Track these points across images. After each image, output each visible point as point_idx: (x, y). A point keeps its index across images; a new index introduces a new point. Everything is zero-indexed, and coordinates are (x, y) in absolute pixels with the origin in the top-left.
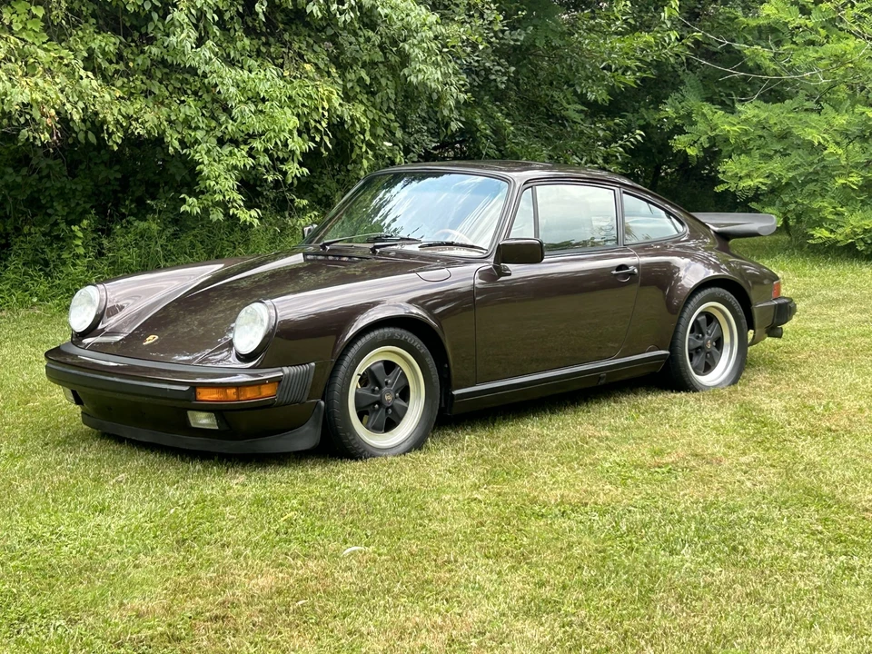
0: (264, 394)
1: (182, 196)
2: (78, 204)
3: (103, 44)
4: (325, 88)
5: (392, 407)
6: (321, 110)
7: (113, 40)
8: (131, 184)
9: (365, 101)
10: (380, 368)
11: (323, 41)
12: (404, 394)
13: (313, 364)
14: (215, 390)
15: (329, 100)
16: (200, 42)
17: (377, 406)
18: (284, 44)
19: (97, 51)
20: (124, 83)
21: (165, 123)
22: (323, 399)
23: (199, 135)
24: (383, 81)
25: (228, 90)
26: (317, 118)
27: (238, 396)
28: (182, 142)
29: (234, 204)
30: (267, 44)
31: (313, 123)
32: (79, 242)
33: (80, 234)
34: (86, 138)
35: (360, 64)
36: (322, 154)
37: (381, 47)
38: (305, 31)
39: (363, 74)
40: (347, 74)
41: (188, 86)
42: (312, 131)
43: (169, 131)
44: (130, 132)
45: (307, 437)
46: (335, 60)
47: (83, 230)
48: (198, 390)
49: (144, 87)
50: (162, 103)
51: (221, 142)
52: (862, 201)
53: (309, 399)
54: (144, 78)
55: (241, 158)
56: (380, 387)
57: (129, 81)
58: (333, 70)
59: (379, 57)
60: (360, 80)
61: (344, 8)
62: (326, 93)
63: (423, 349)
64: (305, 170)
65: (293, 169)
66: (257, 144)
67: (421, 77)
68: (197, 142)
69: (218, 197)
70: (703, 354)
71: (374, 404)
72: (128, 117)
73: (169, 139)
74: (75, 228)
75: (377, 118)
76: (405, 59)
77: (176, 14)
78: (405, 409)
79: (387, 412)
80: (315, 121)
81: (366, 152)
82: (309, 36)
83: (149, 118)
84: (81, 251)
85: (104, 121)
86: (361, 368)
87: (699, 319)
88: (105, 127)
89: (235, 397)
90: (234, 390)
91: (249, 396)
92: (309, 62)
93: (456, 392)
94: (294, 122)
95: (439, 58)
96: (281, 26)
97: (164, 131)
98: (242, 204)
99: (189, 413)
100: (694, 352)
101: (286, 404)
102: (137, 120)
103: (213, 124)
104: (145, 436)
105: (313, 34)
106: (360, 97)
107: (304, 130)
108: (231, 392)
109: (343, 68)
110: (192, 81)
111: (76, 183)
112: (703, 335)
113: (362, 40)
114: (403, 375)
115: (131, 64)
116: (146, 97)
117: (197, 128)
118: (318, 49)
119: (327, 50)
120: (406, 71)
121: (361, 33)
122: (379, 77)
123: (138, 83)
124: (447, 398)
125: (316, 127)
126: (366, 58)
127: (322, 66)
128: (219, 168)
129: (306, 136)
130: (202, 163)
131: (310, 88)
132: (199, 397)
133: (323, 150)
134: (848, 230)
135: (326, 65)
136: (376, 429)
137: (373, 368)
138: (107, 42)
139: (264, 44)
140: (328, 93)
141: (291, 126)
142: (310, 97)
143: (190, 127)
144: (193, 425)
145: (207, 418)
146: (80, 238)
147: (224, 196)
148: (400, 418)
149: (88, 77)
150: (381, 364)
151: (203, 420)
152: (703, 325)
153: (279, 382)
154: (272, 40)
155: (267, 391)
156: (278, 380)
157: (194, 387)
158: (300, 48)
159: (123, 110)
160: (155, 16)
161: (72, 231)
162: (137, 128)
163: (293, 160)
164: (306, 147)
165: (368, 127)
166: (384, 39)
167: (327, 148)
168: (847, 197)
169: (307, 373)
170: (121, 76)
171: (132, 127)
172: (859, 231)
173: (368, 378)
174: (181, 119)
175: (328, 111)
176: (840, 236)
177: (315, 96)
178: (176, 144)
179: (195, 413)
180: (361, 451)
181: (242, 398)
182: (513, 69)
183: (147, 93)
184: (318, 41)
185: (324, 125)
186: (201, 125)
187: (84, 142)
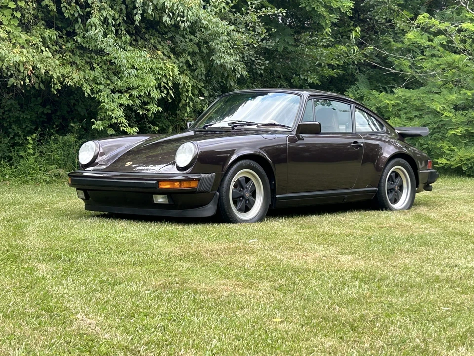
0: (192, 186)
1: (93, 120)
2: (27, 126)
3: (51, 35)
4: (169, 65)
5: (248, 200)
6: (168, 76)
7: (56, 32)
8: (54, 117)
9: (188, 74)
10: (243, 180)
11: (166, 39)
12: (254, 194)
13: (214, 173)
14: (168, 183)
15: (173, 71)
16: (105, 35)
17: (242, 198)
18: (146, 40)
19: (47, 38)
20: (60, 57)
21: (84, 80)
22: (218, 192)
23: (102, 87)
24: (199, 64)
25: (122, 61)
26: (165, 81)
27: (180, 186)
28: (92, 90)
29: (123, 124)
30: (136, 40)
31: (163, 84)
32: (30, 146)
33: (31, 142)
34: (39, 86)
35: (187, 53)
36: (169, 100)
37: (198, 44)
38: (156, 34)
39: (189, 58)
40: (179, 59)
41: (94, 61)
42: (163, 88)
43: (85, 84)
44: (64, 83)
45: (210, 210)
46: (173, 51)
47: (33, 140)
48: (160, 183)
49: (71, 60)
50: (81, 69)
51: (113, 92)
52: (465, 143)
53: (212, 191)
54: (71, 54)
55: (125, 100)
56: (243, 189)
57: (63, 56)
58: (172, 56)
59: (197, 50)
60: (187, 62)
61: (184, 19)
62: (171, 67)
63: (264, 173)
64: (161, 109)
65: (154, 108)
66: (135, 93)
67: (222, 61)
68: (100, 91)
69: (114, 121)
70: (393, 193)
71: (240, 197)
72: (63, 75)
73: (85, 88)
74: (29, 138)
75: (195, 84)
76: (212, 51)
77: (93, 19)
78: (254, 202)
79: (246, 202)
80: (164, 82)
81: (189, 102)
82: (159, 37)
83: (75, 77)
84: (31, 151)
85: (52, 77)
86: (235, 178)
87: (392, 174)
88: (52, 80)
89: (178, 186)
90: (178, 183)
91: (185, 186)
92: (159, 51)
93: (277, 196)
94: (153, 83)
95: (232, 51)
96: (144, 30)
97: (82, 85)
98: (127, 125)
99: (153, 196)
100: (389, 191)
101: (202, 192)
102: (68, 77)
103: (108, 82)
104: (126, 210)
105: (160, 36)
106: (186, 72)
107: (159, 87)
108: (177, 185)
109: (177, 55)
110: (96, 57)
111: (26, 114)
112: (394, 183)
113: (187, 40)
114: (253, 184)
115: (64, 47)
116: (71, 66)
117: (100, 83)
118: (164, 44)
119: (168, 45)
120: (214, 57)
121: (187, 37)
122: (197, 61)
123: (68, 57)
124: (273, 199)
125: (165, 86)
126: (190, 50)
127: (166, 53)
128: (113, 106)
129: (159, 91)
130: (104, 102)
131: (162, 64)
132: (161, 187)
133: (169, 99)
134: (457, 159)
135: (168, 53)
136: (240, 210)
137: (240, 179)
138: (51, 34)
139: (134, 40)
140: (172, 68)
141: (152, 84)
142: (162, 69)
143: (97, 83)
144: (155, 202)
145: (163, 198)
146: (31, 144)
147: (117, 120)
148: (252, 206)
149: (46, 51)
150: (244, 178)
151: (160, 199)
152: (394, 178)
153: (199, 181)
154: (139, 38)
155: (193, 185)
156: (198, 180)
157: (158, 181)
158: (154, 42)
159: (61, 71)
160: (80, 20)
161: (26, 140)
162: (68, 82)
163: (152, 103)
164: (160, 96)
165: (190, 89)
166: (201, 40)
167: (171, 97)
168: (455, 141)
169: (211, 177)
170: (58, 53)
171: (65, 81)
172: (463, 159)
173: (238, 184)
174: (91, 78)
175: (172, 77)
176: (454, 162)
177: (164, 68)
178: (89, 91)
179: (157, 195)
180: (235, 219)
181: (182, 187)
182: (267, 62)
183: (72, 63)
184: (164, 39)
185: (170, 84)
186: (103, 82)
187: (38, 88)
